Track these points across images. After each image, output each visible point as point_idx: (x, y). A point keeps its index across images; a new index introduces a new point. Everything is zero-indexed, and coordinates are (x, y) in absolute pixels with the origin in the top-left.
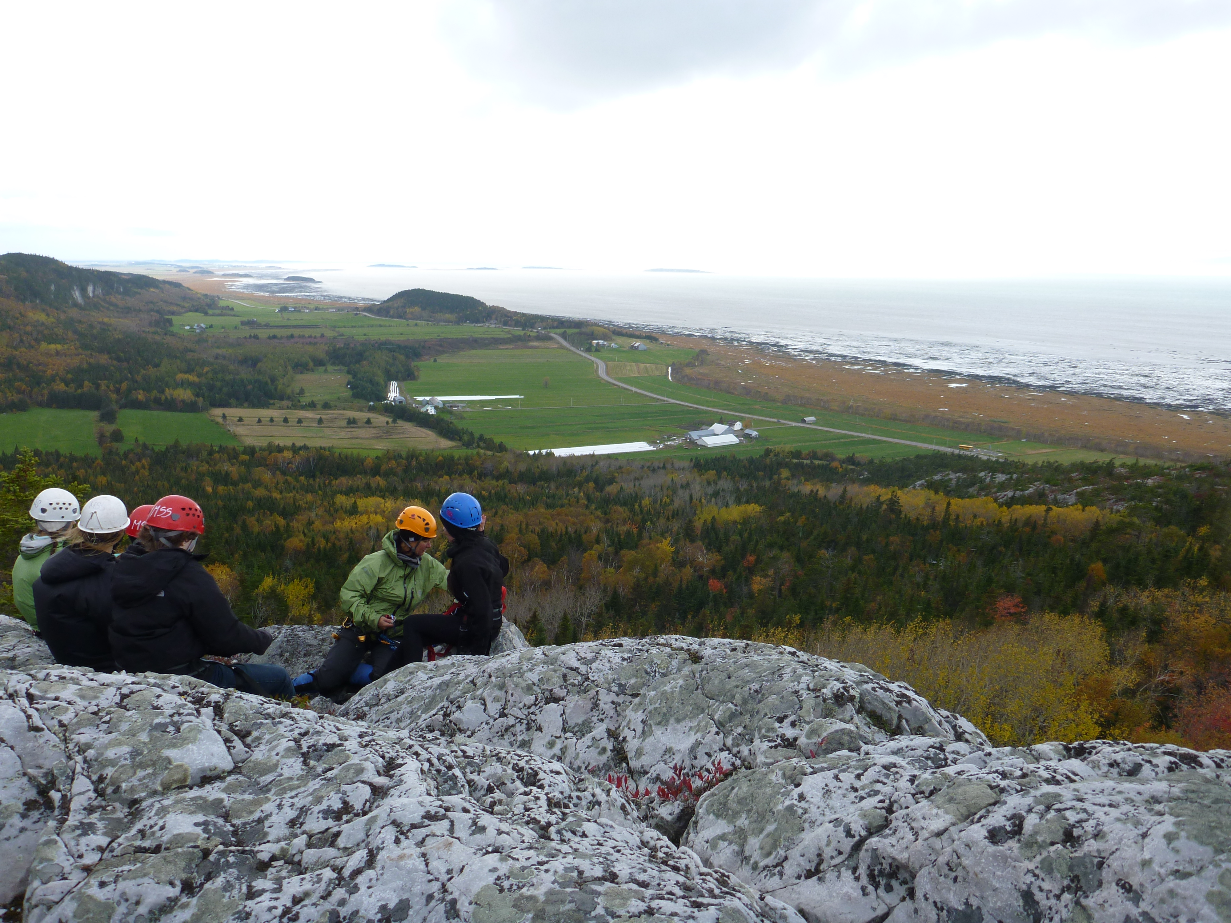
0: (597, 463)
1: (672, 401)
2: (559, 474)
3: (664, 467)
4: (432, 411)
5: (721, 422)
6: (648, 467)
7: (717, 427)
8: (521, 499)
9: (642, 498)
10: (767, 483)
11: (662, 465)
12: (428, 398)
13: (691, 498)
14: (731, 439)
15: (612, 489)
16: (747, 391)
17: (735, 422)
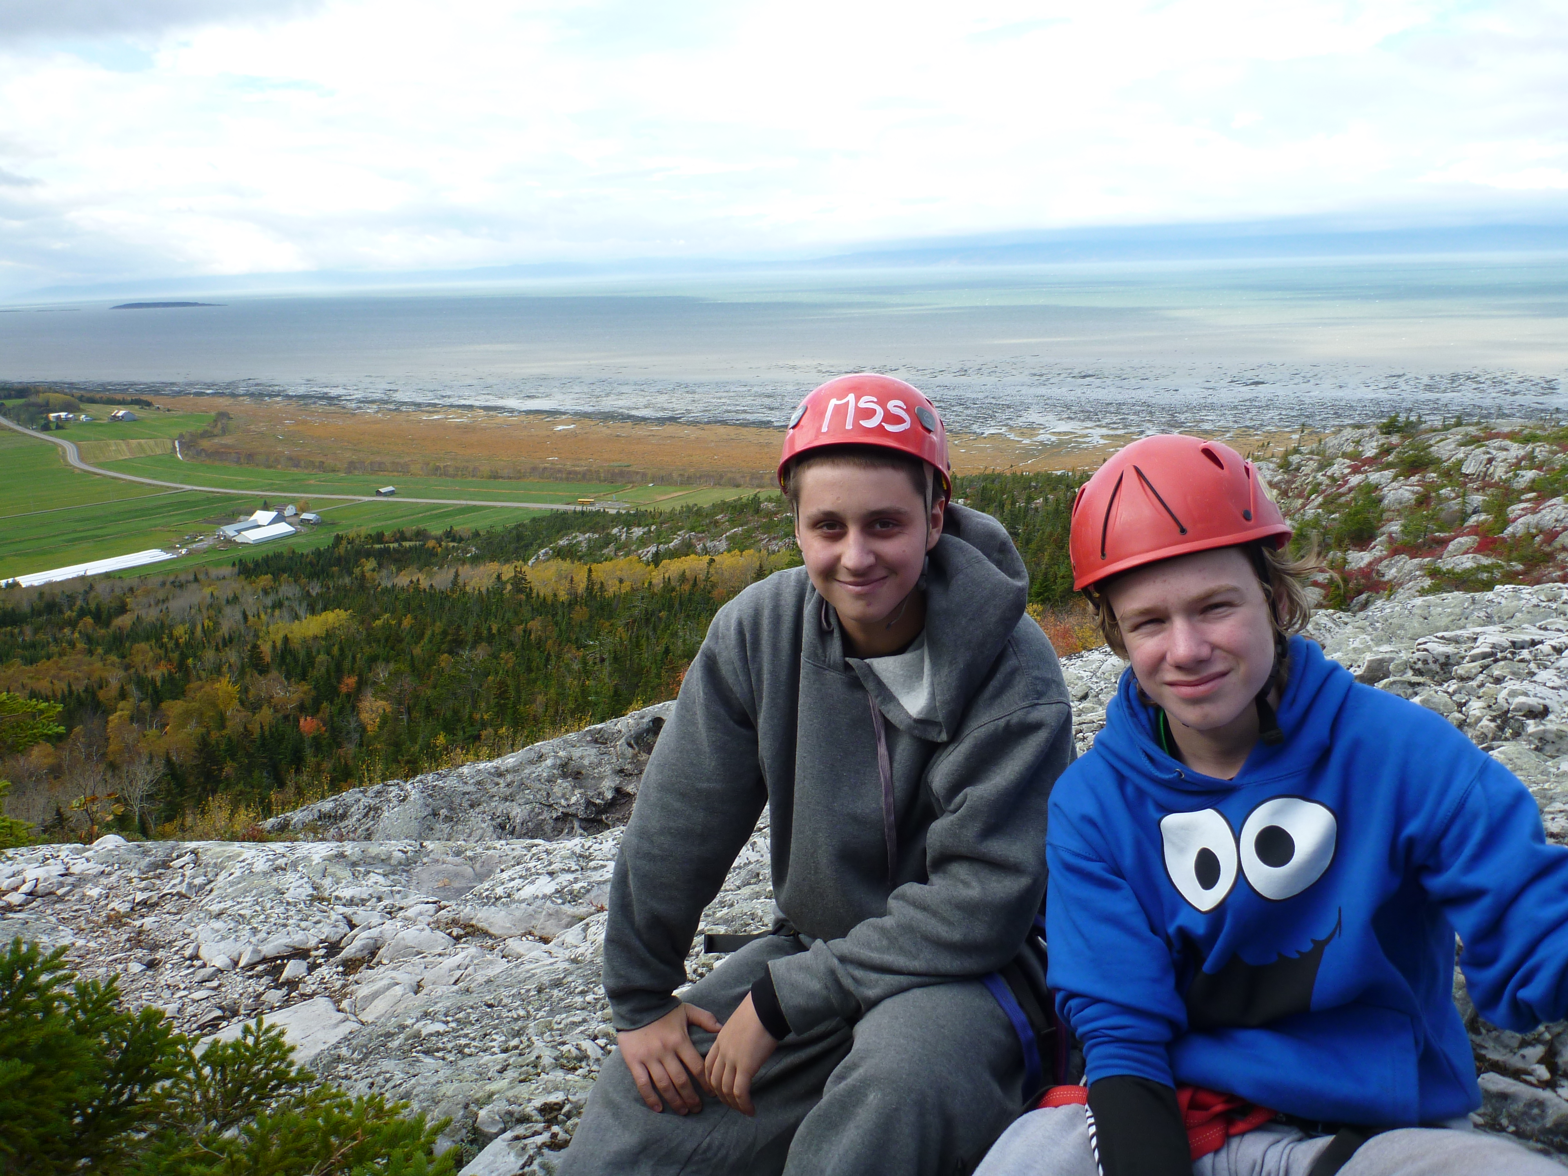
0: (91, 587)
1: (189, 487)
2: (36, 613)
3: (196, 580)
5: (266, 507)
6: (173, 583)
7: (262, 516)
9: (171, 627)
10: (347, 580)
11: (191, 577)
13: (245, 617)
14: (284, 528)
15: (124, 621)
16: (294, 462)
17: (286, 506)
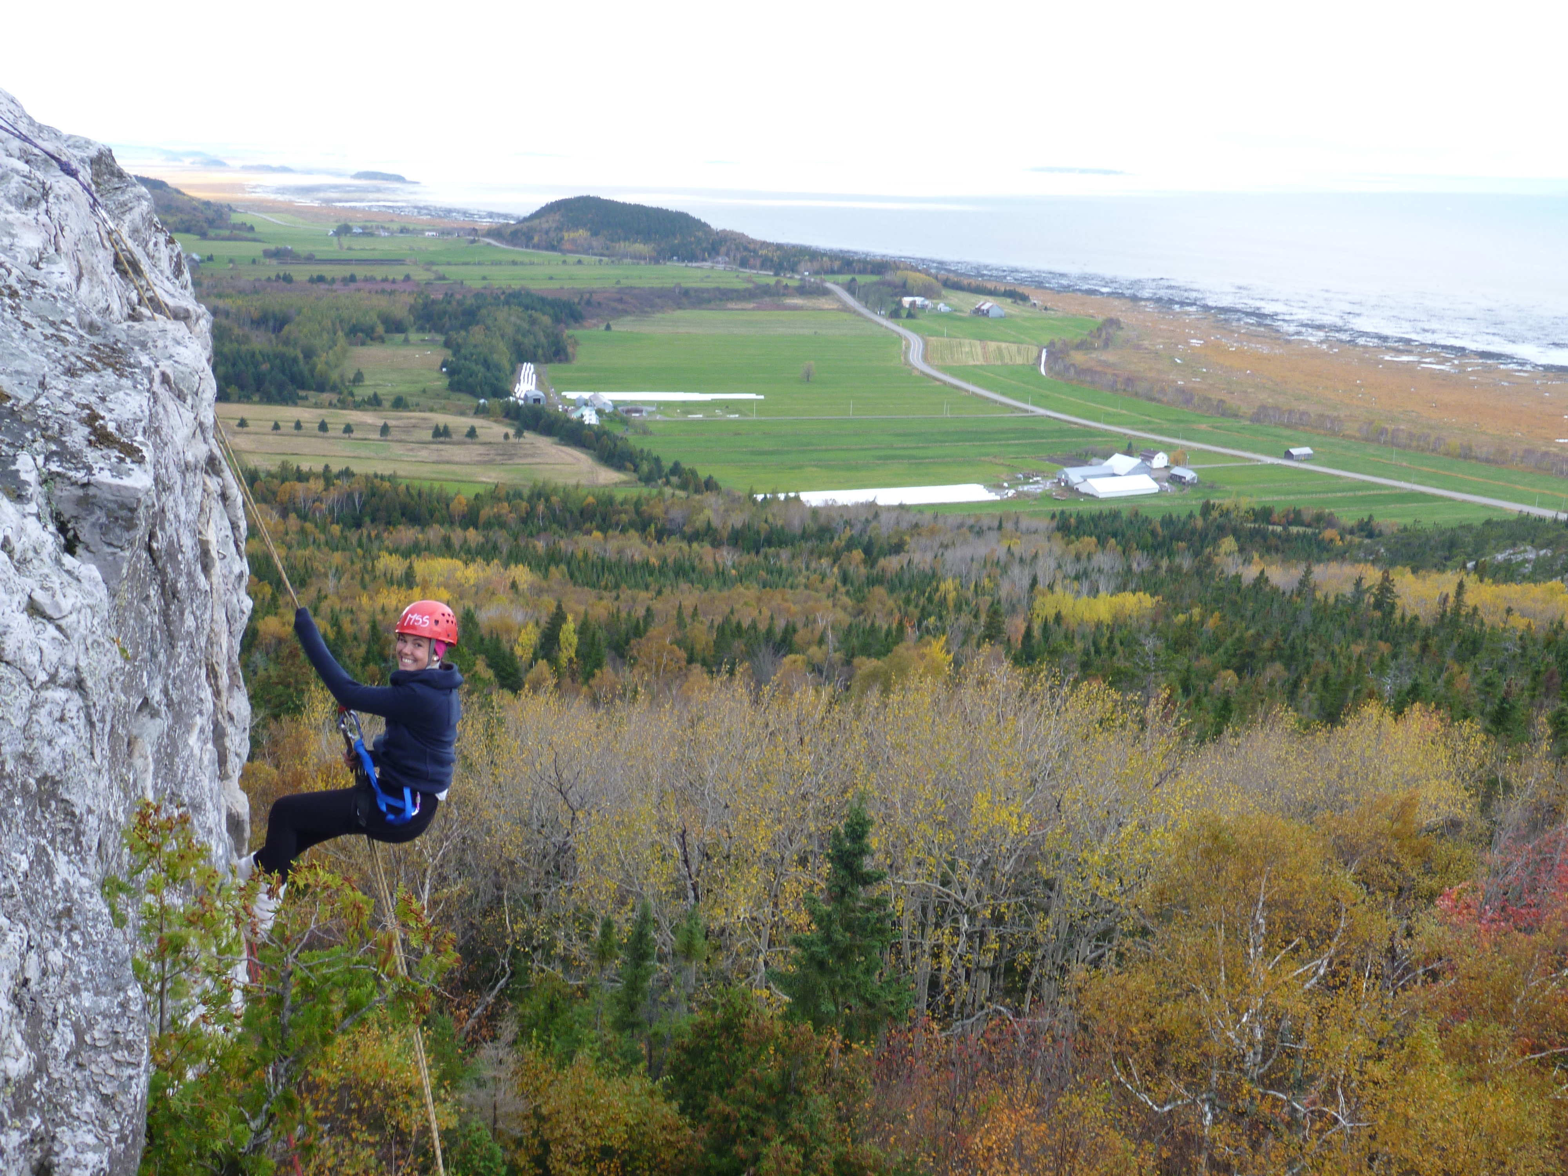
0: (876, 515)
1: (1041, 411)
2: (805, 536)
3: (1000, 527)
4: (590, 418)
5: (1128, 453)
6: (971, 528)
7: (1120, 462)
8: (721, 573)
9: (941, 580)
10: (1186, 563)
11: (996, 524)
12: (586, 395)
13: (1034, 582)
14: (1145, 485)
15: (892, 564)
16: (1186, 397)
17: (1156, 453)
